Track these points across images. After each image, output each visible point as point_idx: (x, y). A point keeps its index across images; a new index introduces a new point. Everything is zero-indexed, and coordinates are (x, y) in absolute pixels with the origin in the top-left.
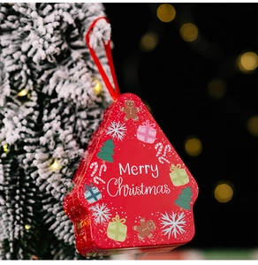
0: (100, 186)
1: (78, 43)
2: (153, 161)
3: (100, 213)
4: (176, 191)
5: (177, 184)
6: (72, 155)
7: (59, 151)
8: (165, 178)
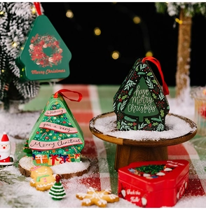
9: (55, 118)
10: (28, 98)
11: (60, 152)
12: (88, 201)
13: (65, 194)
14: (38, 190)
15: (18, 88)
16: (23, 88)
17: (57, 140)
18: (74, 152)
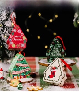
0: (12, 39)
1: (10, 17)
2: (20, 35)
3: (11, 43)
4: (23, 40)
5: (24, 39)
6: (8, 35)
7: (6, 34)
8: (22, 38)
9: (21, 61)
10: (11, 57)
11: (23, 74)
12: (31, 89)
13: (22, 87)
14: (13, 86)
15: (7, 53)
16: (8, 53)
17: (22, 70)
18: (28, 74)
